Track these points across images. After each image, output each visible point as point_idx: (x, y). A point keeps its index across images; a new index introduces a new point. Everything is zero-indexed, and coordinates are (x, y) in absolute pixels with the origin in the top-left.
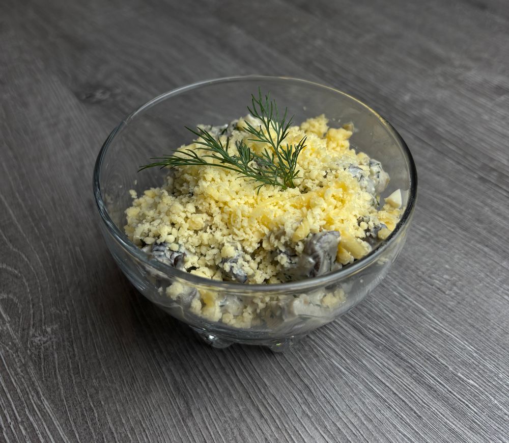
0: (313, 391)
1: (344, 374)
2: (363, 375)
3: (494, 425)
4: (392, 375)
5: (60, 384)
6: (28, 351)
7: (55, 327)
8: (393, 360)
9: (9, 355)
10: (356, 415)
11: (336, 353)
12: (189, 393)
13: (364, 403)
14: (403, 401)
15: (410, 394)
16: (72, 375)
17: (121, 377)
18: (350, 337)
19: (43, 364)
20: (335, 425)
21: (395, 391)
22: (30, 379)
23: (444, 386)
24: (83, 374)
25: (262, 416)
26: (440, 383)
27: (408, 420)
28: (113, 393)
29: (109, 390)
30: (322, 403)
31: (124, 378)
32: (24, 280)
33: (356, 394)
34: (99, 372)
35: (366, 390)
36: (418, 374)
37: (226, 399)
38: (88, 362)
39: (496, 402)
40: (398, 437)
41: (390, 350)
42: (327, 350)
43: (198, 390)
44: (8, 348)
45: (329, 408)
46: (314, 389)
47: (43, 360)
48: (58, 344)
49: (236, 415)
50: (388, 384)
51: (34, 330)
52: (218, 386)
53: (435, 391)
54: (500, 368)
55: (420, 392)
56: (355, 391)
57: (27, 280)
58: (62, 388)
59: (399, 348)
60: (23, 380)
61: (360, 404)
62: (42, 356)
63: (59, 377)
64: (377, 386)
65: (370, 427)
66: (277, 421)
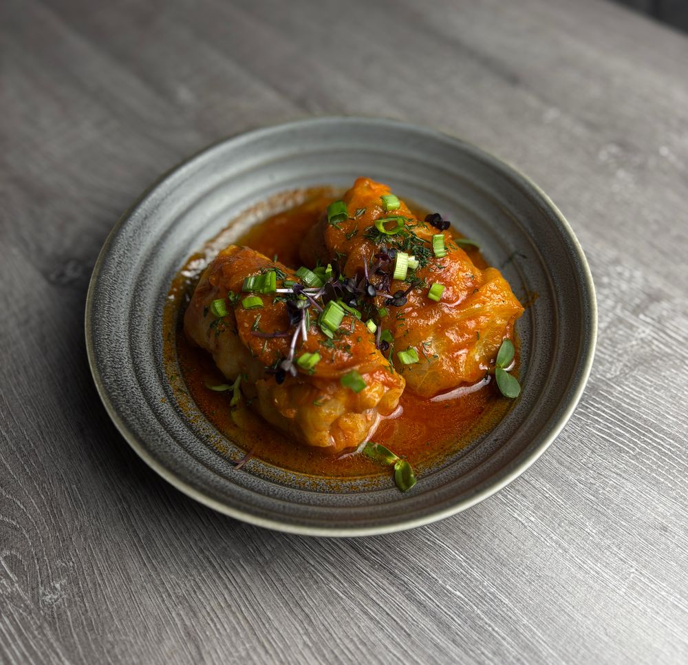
0: (314, 621)
1: (342, 599)
2: (360, 597)
3: (475, 636)
4: (386, 594)
5: (77, 643)
6: (42, 612)
7: (64, 581)
8: (388, 579)
9: (24, 618)
10: (352, 641)
11: (335, 577)
12: (199, 637)
13: (359, 627)
14: (395, 621)
15: (401, 612)
16: (87, 632)
17: (134, 628)
18: (348, 559)
19: (58, 624)
20: (333, 652)
21: (388, 612)
22: (48, 641)
23: (433, 601)
24: (97, 630)
25: (267, 652)
26: (430, 599)
27: (398, 640)
28: (128, 647)
29: (124, 643)
30: (322, 632)
31: (137, 629)
32: (24, 532)
33: (352, 619)
34: (113, 626)
35: (361, 613)
36: (409, 591)
37: (234, 639)
38: (101, 616)
39: (479, 611)
40: (388, 658)
41: (385, 568)
42: (327, 575)
43: (208, 633)
44: (21, 611)
45: (327, 635)
46: (314, 618)
47: (57, 620)
48: (69, 600)
49: (243, 654)
50: (381, 605)
51: (43, 588)
52: (226, 626)
53: (425, 607)
54: (486, 576)
55: (411, 609)
56: (352, 616)
57: (28, 532)
58: (79, 647)
59: (393, 565)
60: (41, 642)
61: (355, 629)
62: (56, 616)
63: (75, 636)
64: (372, 608)
65: (364, 650)
66: (281, 655)
